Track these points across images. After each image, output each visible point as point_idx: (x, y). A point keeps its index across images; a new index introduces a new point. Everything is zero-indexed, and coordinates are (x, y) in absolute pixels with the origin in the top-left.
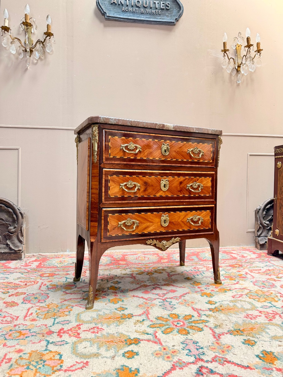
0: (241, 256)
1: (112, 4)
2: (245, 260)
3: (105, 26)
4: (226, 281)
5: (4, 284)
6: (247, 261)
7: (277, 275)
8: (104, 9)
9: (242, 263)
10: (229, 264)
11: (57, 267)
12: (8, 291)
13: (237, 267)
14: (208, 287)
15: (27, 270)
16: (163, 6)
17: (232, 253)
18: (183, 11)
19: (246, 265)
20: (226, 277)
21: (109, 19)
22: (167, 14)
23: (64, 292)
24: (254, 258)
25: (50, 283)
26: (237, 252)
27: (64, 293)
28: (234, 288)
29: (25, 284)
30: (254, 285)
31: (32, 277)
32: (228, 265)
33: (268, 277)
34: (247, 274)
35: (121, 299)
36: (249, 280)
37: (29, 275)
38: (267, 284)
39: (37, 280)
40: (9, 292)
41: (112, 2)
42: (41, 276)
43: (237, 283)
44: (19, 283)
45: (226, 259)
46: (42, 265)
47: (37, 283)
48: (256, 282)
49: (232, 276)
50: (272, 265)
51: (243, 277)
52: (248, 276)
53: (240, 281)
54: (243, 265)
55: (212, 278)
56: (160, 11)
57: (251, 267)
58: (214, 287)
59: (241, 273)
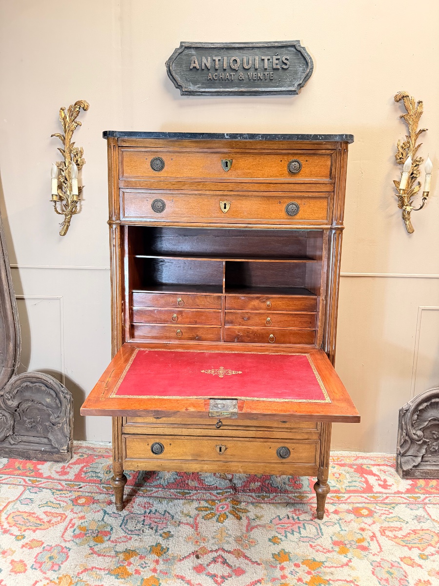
0: (382, 483)
1: (191, 70)
2: (385, 496)
4: (329, 555)
5: (25, 515)
6: (386, 501)
7: (424, 550)
8: (178, 79)
9: (376, 503)
10: (353, 505)
11: (101, 482)
12: (24, 533)
14: (297, 569)
15: (61, 485)
17: (371, 473)
18: (312, 69)
19: (381, 512)
20: (335, 543)
21: (187, 93)
23: (91, 548)
24: (402, 493)
25: (81, 521)
26: (381, 470)
27: (90, 552)
28: (336, 577)
29: (49, 518)
30: (373, 573)
31: (61, 503)
32: (351, 508)
33: (406, 552)
34: (372, 540)
36: (371, 556)
38: (396, 574)
39: (66, 514)
40: (24, 537)
41: (191, 67)
42: (75, 501)
43: (347, 565)
44: (43, 516)
45: (355, 488)
46: (83, 476)
47: (64, 520)
48: (380, 564)
49: (346, 542)
50: (426, 516)
51: (363, 548)
53: (355, 558)
54: (376, 512)
55: (311, 543)
56: (272, 74)
57: (388, 520)
58: (307, 569)
59: (364, 533)
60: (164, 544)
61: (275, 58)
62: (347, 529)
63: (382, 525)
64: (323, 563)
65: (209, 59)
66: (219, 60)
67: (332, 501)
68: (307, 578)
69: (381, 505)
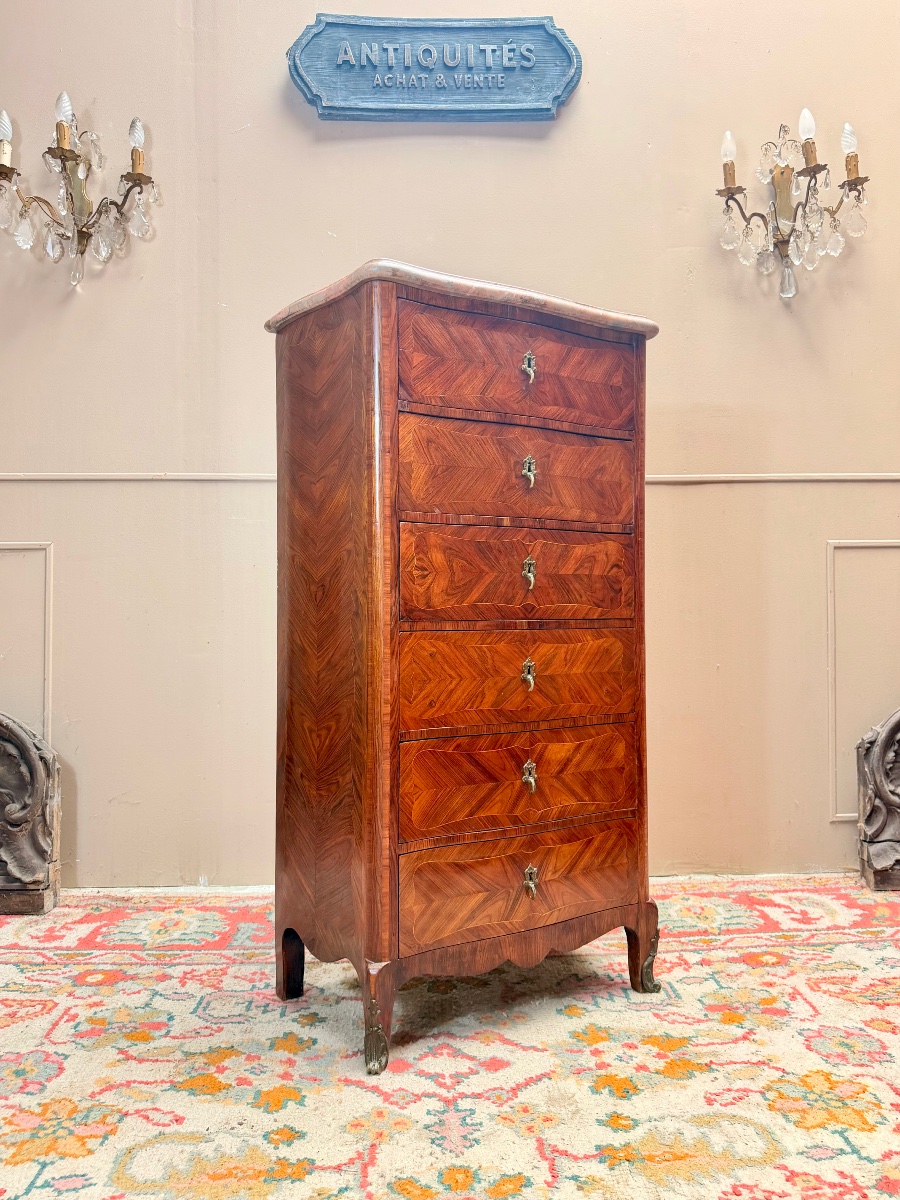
0: (799, 917)
1: (339, 66)
2: (806, 935)
3: (320, 139)
4: (703, 1026)
6: (812, 941)
8: (313, 85)
9: (793, 946)
10: (740, 951)
11: (142, 947)
13: (767, 964)
14: (632, 1052)
15: (44, 956)
16: (510, 59)
18: (579, 70)
19: (805, 957)
20: (711, 1008)
21: (332, 114)
22: (527, 85)
23: (121, 1051)
25: (94, 1009)
27: (121, 1056)
28: (725, 1060)
29: (14, 1009)
30: (809, 1048)
31: (46, 985)
33: (871, 1012)
34: (793, 998)
35: (300, 1090)
36: (797, 1025)
37: (39, 977)
38: (860, 1046)
39: (56, 1000)
41: (340, 62)
42: (79, 980)
43: (745, 1038)
45: (741, 927)
46: (99, 939)
47: (50, 1009)
48: (820, 1034)
49: (735, 1005)
51: (777, 1012)
52: (800, 1008)
53: (761, 1027)
54: (792, 958)
55: (657, 1012)
56: (502, 77)
57: (821, 967)
58: (655, 1050)
59: (774, 991)
60: (305, 1033)
61: (506, 47)
62: (734, 986)
63: (812, 976)
64: (689, 1039)
65: (376, 47)
66: (396, 50)
67: (692, 948)
68: (661, 1064)
69: (802, 948)
